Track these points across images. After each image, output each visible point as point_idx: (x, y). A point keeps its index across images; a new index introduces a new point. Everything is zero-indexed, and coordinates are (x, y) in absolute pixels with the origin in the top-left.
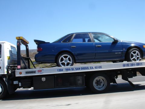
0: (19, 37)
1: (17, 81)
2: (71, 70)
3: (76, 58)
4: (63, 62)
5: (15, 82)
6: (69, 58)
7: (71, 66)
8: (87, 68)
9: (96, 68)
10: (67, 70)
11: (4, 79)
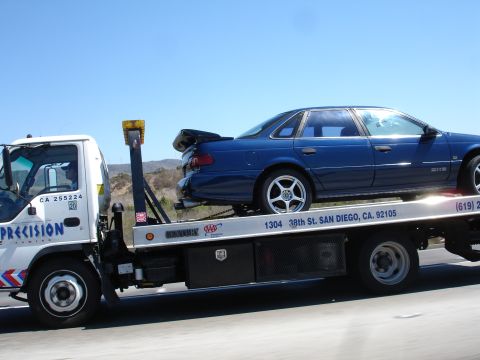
0: (133, 122)
1: (131, 264)
2: (306, 222)
3: (318, 187)
4: (280, 198)
5: (124, 269)
6: (296, 186)
7: (302, 210)
8: (354, 217)
9: (380, 215)
10: (295, 223)
11: (91, 258)
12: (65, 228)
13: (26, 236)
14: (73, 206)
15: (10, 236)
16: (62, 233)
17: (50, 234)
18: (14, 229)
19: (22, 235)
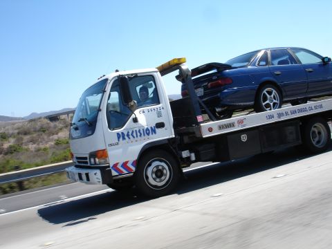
0: (179, 59)
2: (285, 114)
3: (284, 94)
4: (267, 102)
5: (185, 154)
8: (304, 110)
9: (316, 108)
12: (157, 130)
13: (134, 137)
14: (159, 115)
15: (124, 138)
16: (155, 133)
17: (148, 134)
18: (126, 133)
19: (131, 137)
